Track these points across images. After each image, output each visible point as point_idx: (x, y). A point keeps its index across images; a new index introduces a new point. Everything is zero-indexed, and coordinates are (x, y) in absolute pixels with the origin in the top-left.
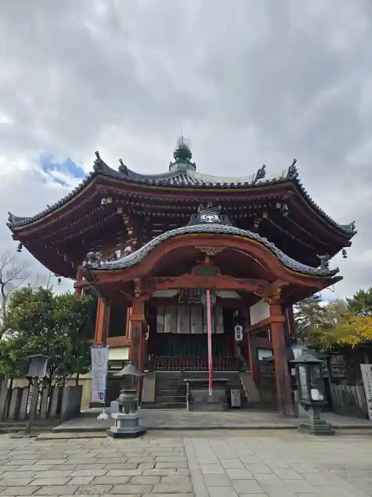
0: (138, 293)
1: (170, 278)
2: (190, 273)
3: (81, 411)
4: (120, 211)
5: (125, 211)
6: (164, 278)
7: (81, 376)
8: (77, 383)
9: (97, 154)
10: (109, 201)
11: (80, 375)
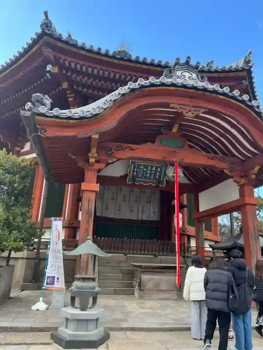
0: (93, 157)
1: (131, 145)
2: (153, 142)
3: (11, 295)
4: (65, 85)
5: (71, 85)
6: (124, 145)
7: (13, 254)
8: (8, 262)
9: (46, 13)
10: (56, 70)
11: (13, 252)
